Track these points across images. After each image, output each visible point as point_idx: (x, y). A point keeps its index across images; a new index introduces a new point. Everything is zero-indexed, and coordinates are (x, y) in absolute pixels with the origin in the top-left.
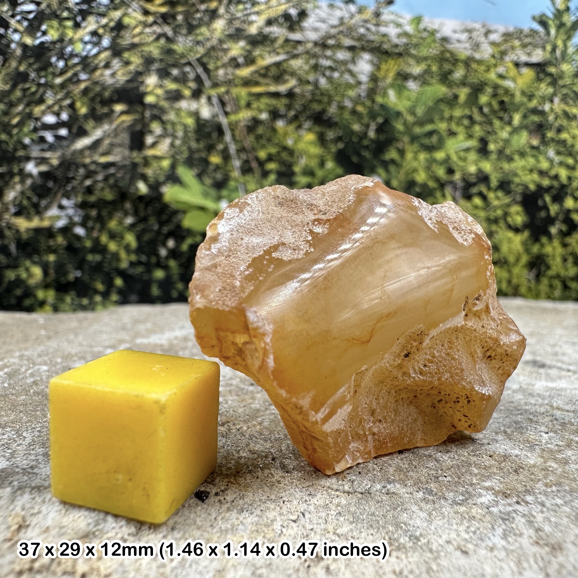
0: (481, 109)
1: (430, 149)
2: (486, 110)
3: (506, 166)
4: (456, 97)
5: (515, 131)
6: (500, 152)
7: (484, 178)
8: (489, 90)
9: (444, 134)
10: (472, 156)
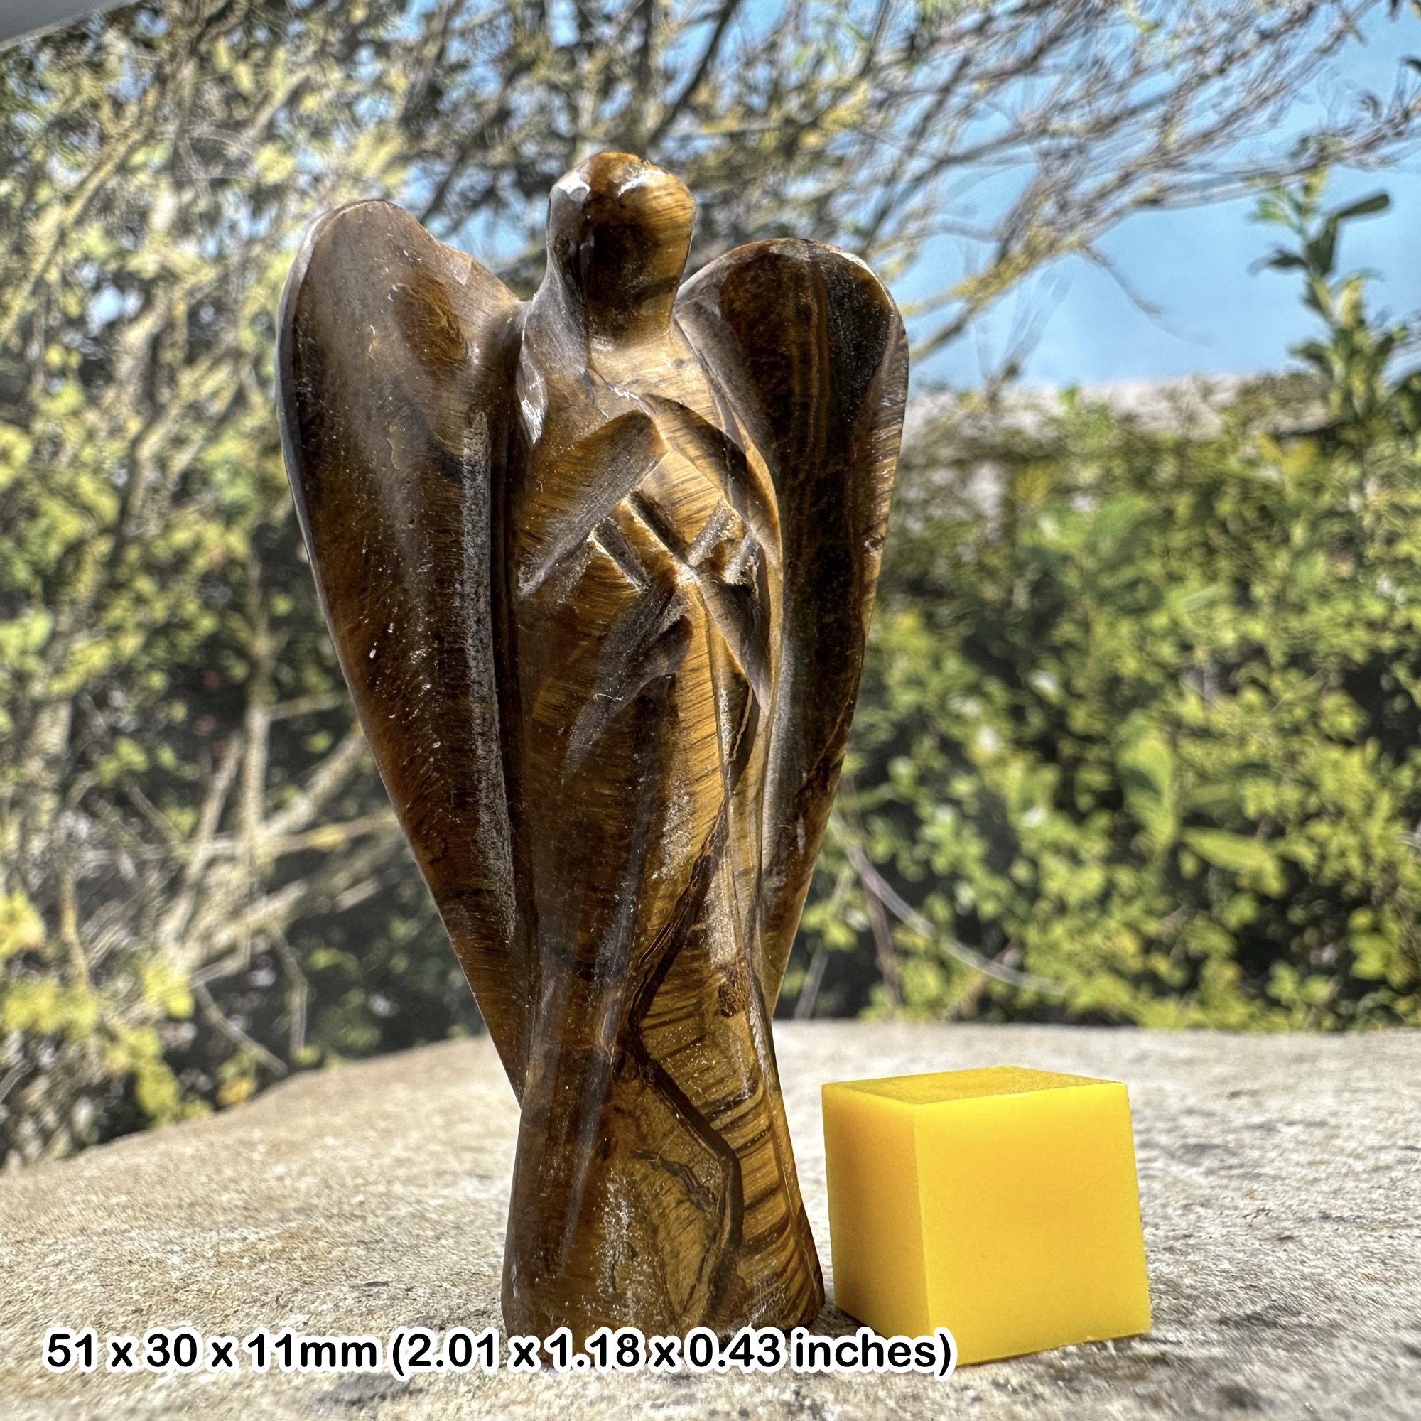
0: (1223, 526)
1: (1139, 611)
2: (1233, 526)
3: (1295, 623)
4: (1169, 513)
5: (1300, 555)
6: (1280, 601)
7: (1255, 652)
8: (1232, 491)
9: (1159, 583)
10: (1223, 614)
